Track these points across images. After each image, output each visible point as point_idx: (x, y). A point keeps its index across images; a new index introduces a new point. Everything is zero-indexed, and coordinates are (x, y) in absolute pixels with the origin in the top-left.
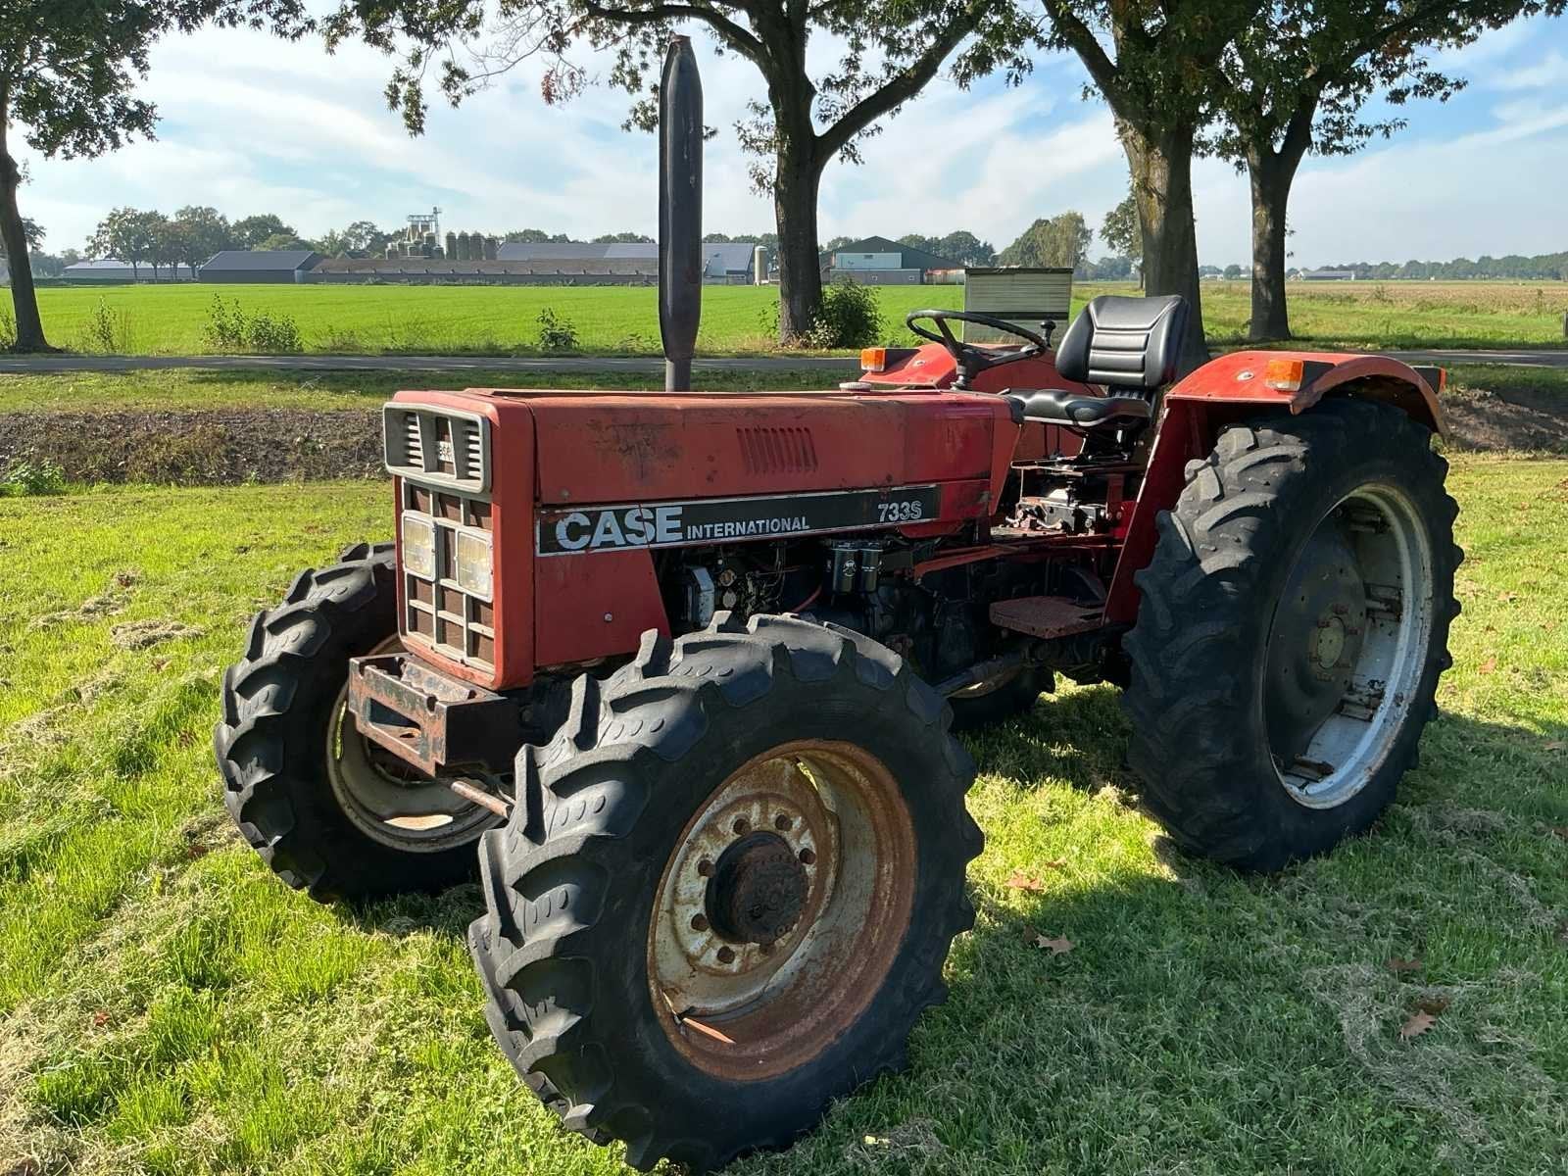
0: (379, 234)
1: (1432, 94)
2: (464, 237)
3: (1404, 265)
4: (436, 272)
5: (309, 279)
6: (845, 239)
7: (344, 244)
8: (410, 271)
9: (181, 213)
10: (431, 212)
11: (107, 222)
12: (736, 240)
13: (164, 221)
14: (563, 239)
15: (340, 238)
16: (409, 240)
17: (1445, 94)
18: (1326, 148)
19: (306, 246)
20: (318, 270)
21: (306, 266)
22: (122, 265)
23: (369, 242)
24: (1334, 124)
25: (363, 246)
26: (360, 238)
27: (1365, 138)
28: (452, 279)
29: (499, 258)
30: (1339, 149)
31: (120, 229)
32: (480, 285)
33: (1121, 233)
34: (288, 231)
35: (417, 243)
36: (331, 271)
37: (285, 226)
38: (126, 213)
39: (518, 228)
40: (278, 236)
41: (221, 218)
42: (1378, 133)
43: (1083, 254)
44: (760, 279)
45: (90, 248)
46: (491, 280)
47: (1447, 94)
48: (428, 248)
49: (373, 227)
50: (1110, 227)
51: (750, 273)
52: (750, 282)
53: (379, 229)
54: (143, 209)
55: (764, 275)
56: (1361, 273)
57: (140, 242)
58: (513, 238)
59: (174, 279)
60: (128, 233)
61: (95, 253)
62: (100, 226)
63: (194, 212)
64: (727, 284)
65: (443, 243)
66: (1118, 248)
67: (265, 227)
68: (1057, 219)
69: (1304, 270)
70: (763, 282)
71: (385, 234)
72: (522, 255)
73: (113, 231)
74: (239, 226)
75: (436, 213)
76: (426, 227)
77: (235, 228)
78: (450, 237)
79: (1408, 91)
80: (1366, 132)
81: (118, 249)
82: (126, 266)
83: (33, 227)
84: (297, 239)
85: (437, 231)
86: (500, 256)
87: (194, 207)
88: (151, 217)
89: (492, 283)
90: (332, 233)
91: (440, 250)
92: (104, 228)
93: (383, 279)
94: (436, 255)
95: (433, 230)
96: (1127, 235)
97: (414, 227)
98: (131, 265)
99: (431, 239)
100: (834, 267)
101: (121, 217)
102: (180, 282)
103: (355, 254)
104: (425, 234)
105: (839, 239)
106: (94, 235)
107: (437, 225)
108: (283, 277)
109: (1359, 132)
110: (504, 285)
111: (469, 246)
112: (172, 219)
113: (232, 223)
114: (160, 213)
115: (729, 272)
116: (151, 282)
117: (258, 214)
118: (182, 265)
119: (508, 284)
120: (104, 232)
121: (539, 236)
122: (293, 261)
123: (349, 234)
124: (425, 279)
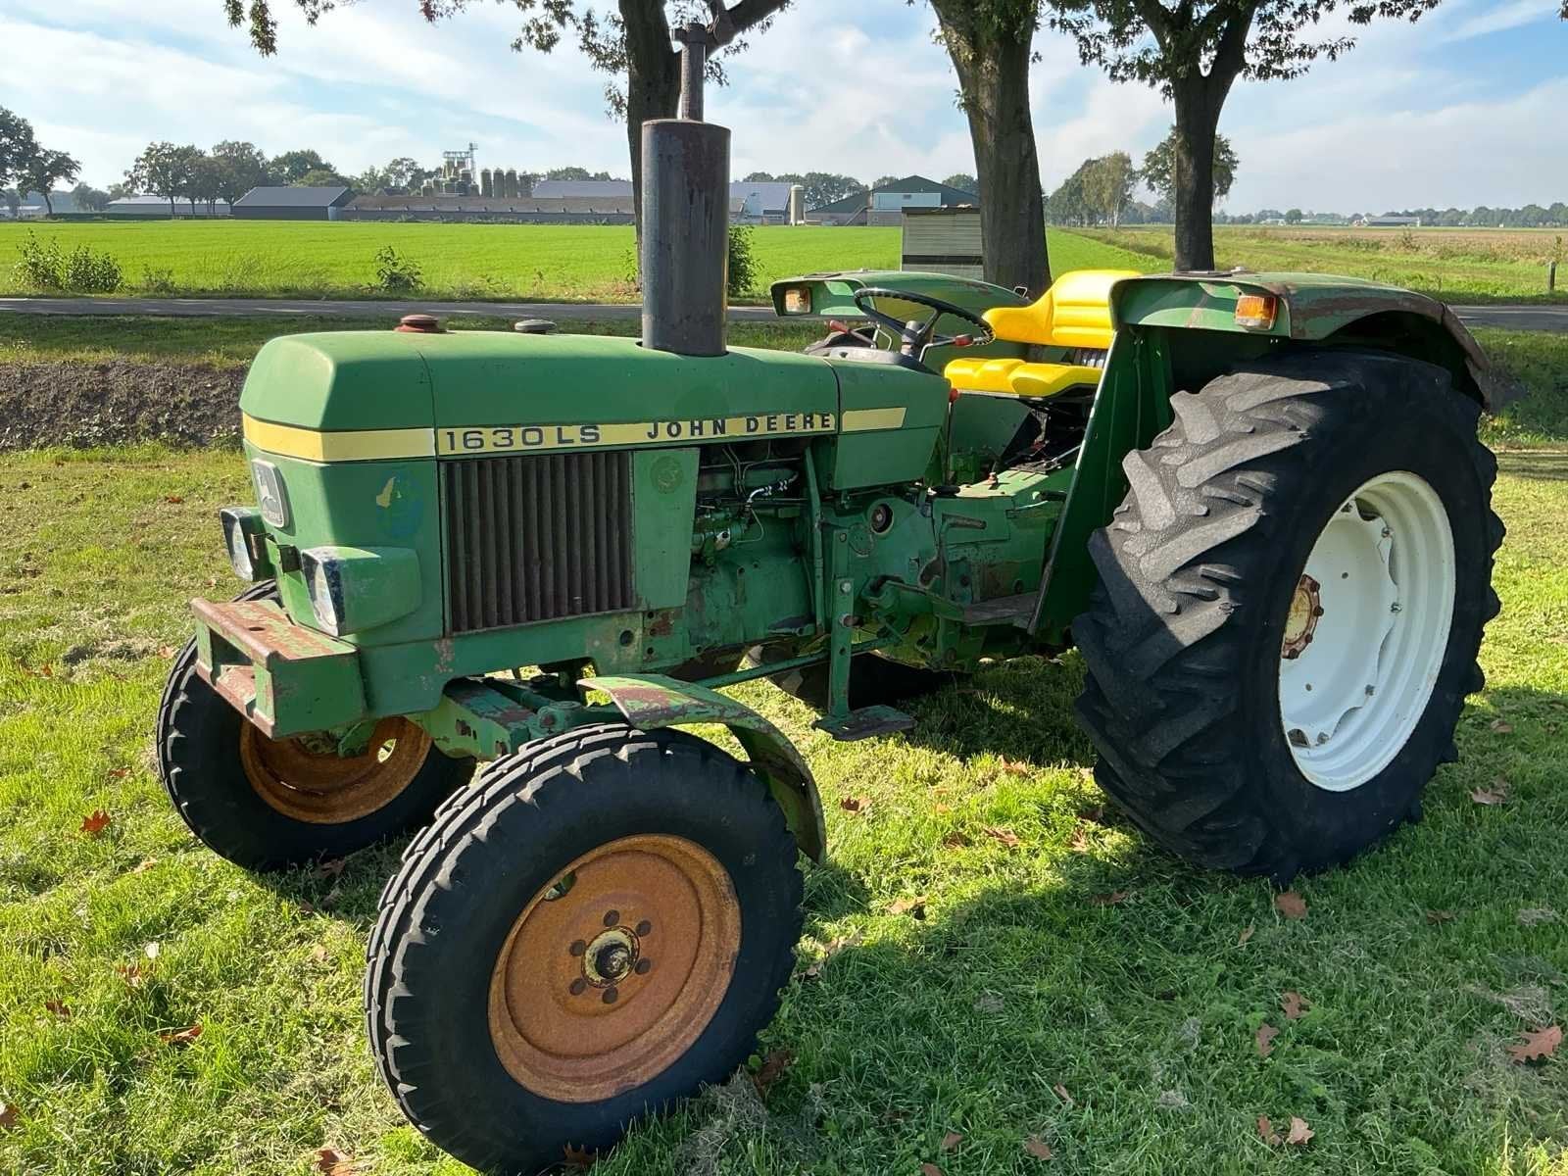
0: (418, 171)
1: (1400, 14)
2: (498, 174)
3: (1471, 211)
4: (468, 209)
5: (344, 216)
6: (891, 179)
7: (385, 181)
8: (444, 208)
9: (219, 148)
10: (467, 149)
11: (144, 156)
12: (780, 179)
13: (202, 156)
14: (605, 177)
15: (381, 174)
16: (444, 177)
17: (1415, 12)
18: (1264, 72)
19: (343, 181)
20: (351, 207)
21: (339, 203)
22: (159, 200)
23: (409, 179)
24: (1272, 43)
25: (404, 183)
26: (401, 174)
27: (1306, 61)
28: (485, 217)
29: (534, 196)
30: (1278, 72)
31: (157, 164)
32: (513, 223)
33: (1160, 175)
34: (327, 167)
35: (452, 180)
36: (365, 208)
37: (324, 162)
38: (163, 147)
39: (560, 166)
40: (317, 173)
41: (258, 154)
42: (1323, 54)
43: (1130, 196)
44: (796, 220)
45: (128, 182)
46: (523, 218)
47: (1417, 13)
48: (463, 185)
49: (413, 164)
50: (1150, 168)
51: (787, 212)
52: (786, 223)
53: (419, 166)
54: (180, 143)
55: (800, 215)
56: (1427, 220)
57: (176, 177)
58: (554, 176)
59: (211, 215)
60: (165, 167)
61: (133, 188)
62: (137, 161)
63: (231, 147)
64: (762, 224)
65: (478, 181)
66: (1157, 190)
67: (304, 164)
68: (1104, 159)
69: (1368, 215)
70: (799, 222)
71: (426, 171)
72: (556, 193)
73: (151, 166)
74: (279, 162)
75: (472, 149)
76: (462, 164)
77: (274, 164)
78: (485, 175)
79: (1373, 9)
80: (1309, 53)
81: (155, 184)
82: (163, 202)
83: (69, 160)
84: (336, 176)
85: (473, 169)
86: (536, 192)
87: (230, 141)
88: (187, 153)
89: (525, 221)
90: (372, 170)
91: (476, 188)
92: (142, 163)
93: (416, 217)
94: (470, 191)
95: (469, 167)
96: (1168, 177)
97: (450, 164)
98: (169, 201)
99: (467, 176)
100: (871, 208)
101: (158, 151)
102: (217, 218)
103: (393, 191)
104: (460, 171)
105: (885, 178)
106: (132, 170)
107: (473, 162)
108: (317, 213)
109: (1302, 54)
110: (537, 223)
111: (505, 183)
112: (210, 154)
113: (270, 157)
114: (198, 148)
115: (765, 212)
116: (187, 217)
117: (297, 150)
118: (220, 201)
119: (541, 223)
120: (142, 167)
121: (580, 174)
122: (327, 197)
123: (390, 170)
124: (457, 217)
